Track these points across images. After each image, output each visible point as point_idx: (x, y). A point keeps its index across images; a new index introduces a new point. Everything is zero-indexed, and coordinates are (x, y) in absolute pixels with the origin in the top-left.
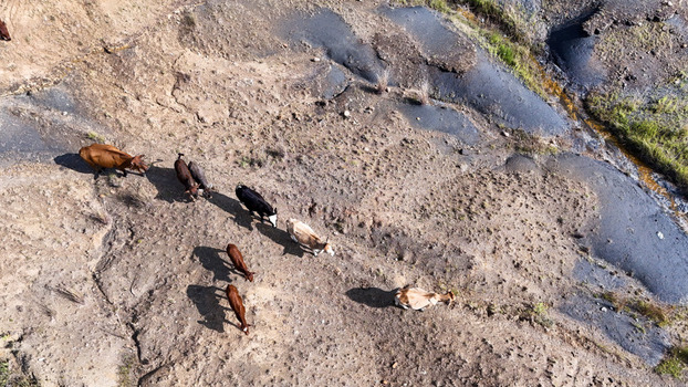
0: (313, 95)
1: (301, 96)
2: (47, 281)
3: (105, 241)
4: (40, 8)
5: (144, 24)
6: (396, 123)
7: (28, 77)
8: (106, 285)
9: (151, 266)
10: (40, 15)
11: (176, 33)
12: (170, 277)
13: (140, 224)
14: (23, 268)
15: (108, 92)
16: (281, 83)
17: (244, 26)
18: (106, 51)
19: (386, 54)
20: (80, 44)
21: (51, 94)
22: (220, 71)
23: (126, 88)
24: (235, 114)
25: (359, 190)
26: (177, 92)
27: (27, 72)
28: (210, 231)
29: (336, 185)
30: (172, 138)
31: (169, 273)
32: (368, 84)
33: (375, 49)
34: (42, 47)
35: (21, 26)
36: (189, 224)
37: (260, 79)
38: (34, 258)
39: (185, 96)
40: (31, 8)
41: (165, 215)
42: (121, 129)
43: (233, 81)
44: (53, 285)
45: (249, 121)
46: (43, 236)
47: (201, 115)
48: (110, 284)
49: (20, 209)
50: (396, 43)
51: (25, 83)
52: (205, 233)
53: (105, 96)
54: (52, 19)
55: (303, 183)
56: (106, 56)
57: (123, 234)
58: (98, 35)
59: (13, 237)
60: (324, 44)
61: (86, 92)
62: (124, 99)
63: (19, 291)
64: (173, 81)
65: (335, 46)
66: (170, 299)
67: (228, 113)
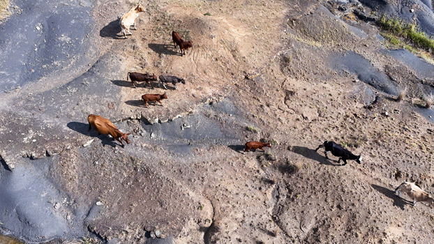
0: (361, 103)
1: (354, 103)
2: (250, 222)
3: (273, 196)
4: (210, 53)
5: (263, 62)
6: (419, 119)
7: (211, 94)
8: (284, 224)
9: (311, 212)
10: (210, 58)
11: (279, 67)
12: (327, 219)
13: (295, 184)
14: (232, 213)
15: (252, 102)
16: (342, 96)
17: (312, 63)
18: (246, 78)
19: (395, 77)
20: (233, 74)
21: (223, 104)
22: (308, 89)
23: (260, 99)
24: (322, 115)
25: (426, 163)
26: (288, 102)
27: (209, 91)
28: (346, 189)
29: (409, 159)
30: (297, 130)
31: (325, 217)
32: (388, 95)
33: (388, 74)
34: (213, 76)
35: (200, 64)
36: (329, 184)
37: (329, 93)
38: (237, 206)
39: (294, 103)
40: (205, 53)
41: (310, 179)
42: (264, 124)
43: (316, 94)
44: (255, 224)
45: (331, 119)
46: (238, 192)
47: (305, 115)
48: (287, 224)
49: (221, 174)
50: (399, 71)
51: (210, 98)
52: (342, 190)
53: (250, 104)
54: (216, 60)
55: (388, 158)
56: (246, 81)
57: (284, 191)
58: (241, 68)
59: (221, 192)
60: (356, 72)
61: (240, 103)
62: (261, 106)
63: (235, 229)
64: (284, 95)
65: (363, 73)
66: (331, 234)
67: (318, 114)
